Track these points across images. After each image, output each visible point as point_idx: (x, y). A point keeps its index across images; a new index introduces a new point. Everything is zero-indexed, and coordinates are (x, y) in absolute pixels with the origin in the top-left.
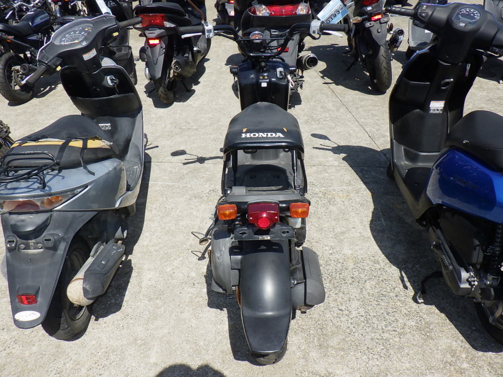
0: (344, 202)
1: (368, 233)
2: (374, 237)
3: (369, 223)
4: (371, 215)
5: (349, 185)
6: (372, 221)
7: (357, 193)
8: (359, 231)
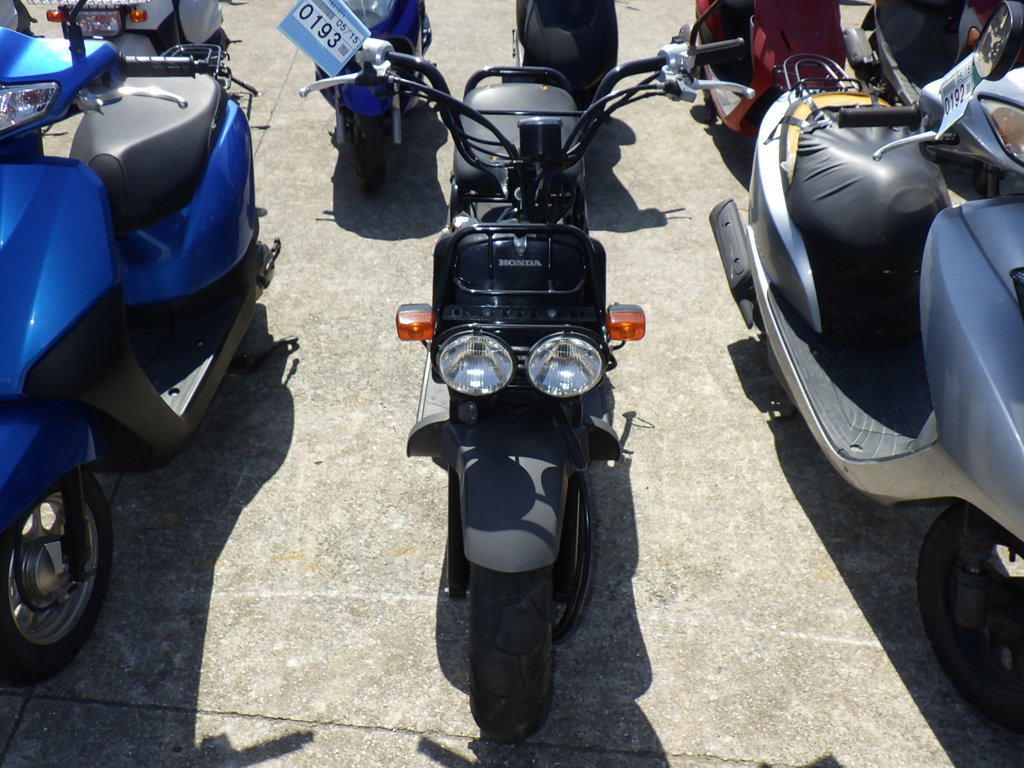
7: (244, 569)
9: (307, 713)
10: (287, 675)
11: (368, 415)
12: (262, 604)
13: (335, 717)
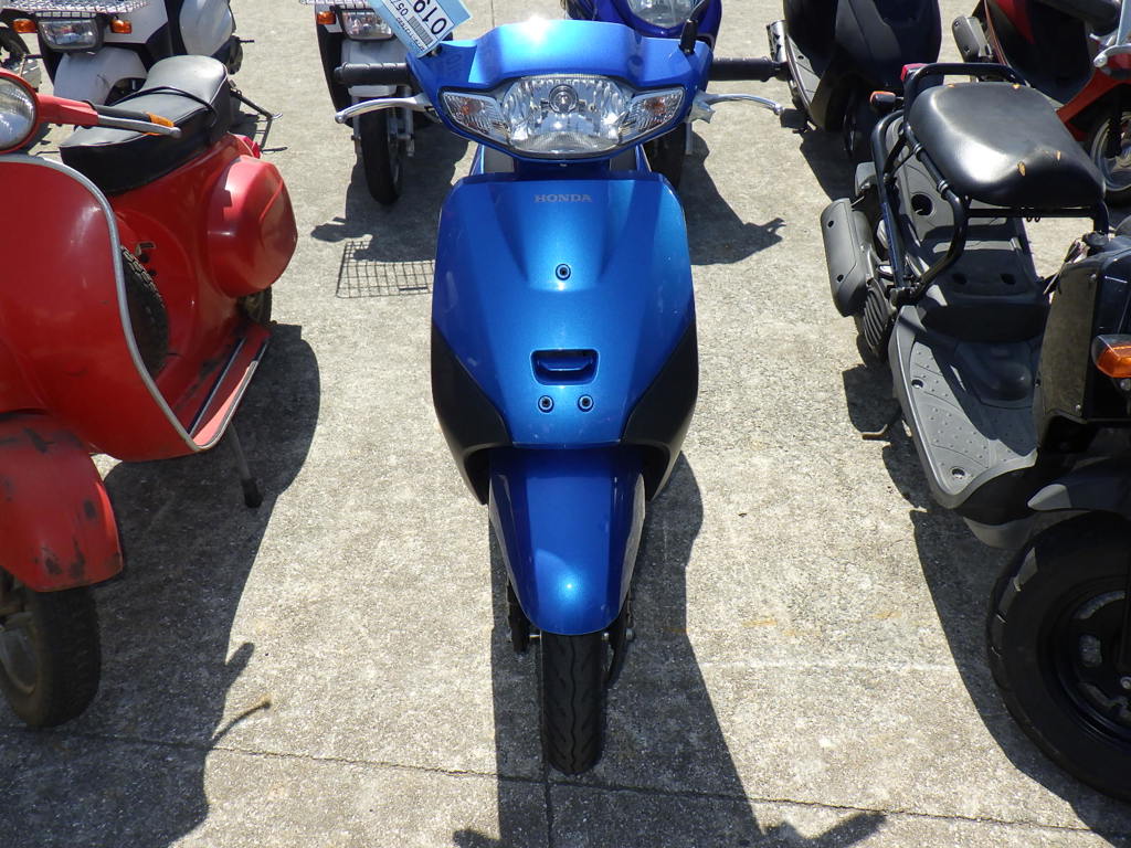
0: (765, 602)
1: (708, 500)
2: (697, 491)
3: (703, 528)
4: (694, 553)
5: (743, 674)
6: (695, 533)
7: (719, 637)
8: (731, 507)
9: (871, 801)
10: (827, 756)
11: (771, 460)
12: (758, 676)
13: (904, 806)
